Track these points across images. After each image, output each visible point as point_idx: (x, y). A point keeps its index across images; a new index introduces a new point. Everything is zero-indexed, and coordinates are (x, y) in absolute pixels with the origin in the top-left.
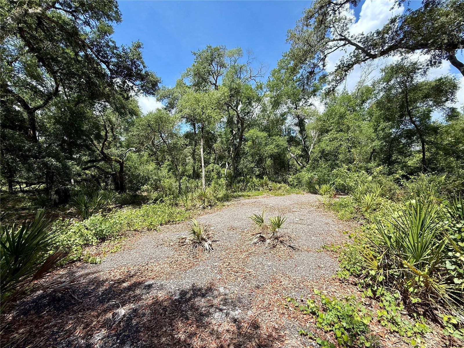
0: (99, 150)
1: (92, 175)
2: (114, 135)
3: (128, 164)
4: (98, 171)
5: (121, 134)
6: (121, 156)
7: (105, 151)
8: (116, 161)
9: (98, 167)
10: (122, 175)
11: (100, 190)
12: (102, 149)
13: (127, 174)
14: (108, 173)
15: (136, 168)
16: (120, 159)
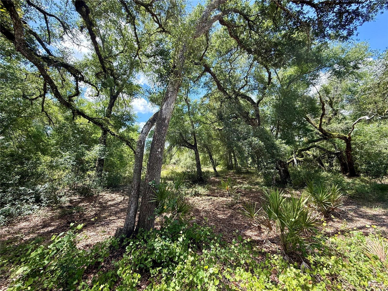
0: (316, 127)
1: (313, 155)
2: (334, 110)
3: (359, 139)
4: (320, 151)
5: (343, 107)
6: (346, 131)
7: (325, 128)
8: (340, 137)
9: (319, 147)
10: (350, 154)
11: (323, 171)
12: (320, 125)
13: (357, 153)
14: (330, 153)
15: (372, 144)
16: (346, 134)
